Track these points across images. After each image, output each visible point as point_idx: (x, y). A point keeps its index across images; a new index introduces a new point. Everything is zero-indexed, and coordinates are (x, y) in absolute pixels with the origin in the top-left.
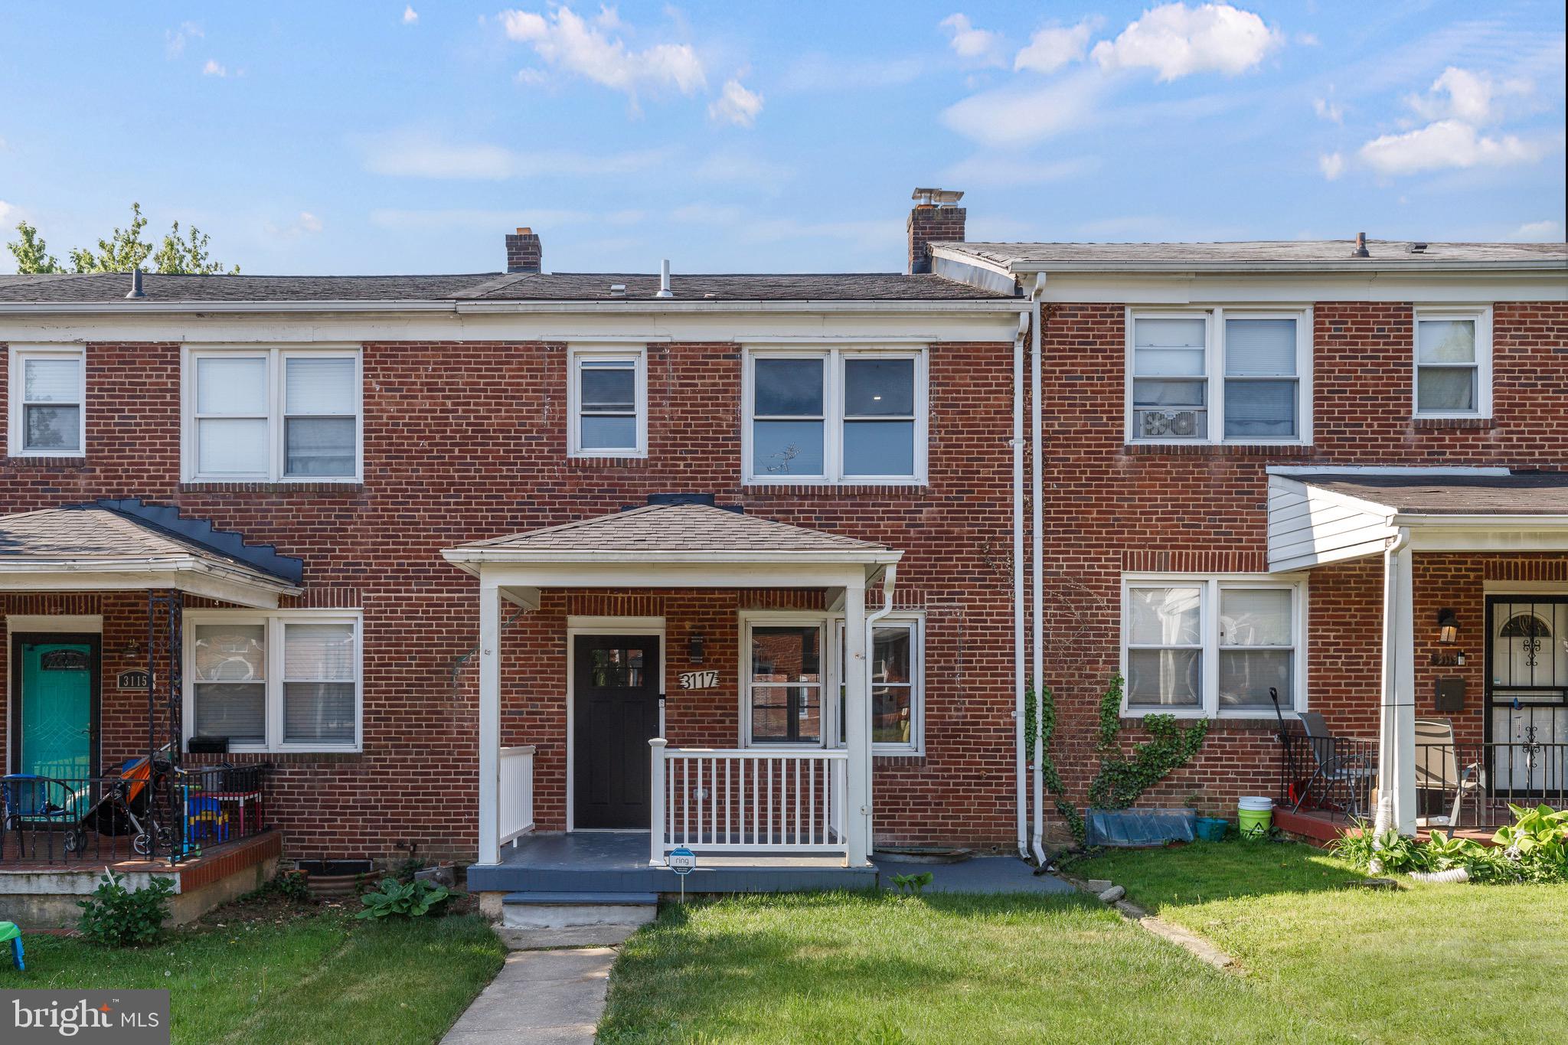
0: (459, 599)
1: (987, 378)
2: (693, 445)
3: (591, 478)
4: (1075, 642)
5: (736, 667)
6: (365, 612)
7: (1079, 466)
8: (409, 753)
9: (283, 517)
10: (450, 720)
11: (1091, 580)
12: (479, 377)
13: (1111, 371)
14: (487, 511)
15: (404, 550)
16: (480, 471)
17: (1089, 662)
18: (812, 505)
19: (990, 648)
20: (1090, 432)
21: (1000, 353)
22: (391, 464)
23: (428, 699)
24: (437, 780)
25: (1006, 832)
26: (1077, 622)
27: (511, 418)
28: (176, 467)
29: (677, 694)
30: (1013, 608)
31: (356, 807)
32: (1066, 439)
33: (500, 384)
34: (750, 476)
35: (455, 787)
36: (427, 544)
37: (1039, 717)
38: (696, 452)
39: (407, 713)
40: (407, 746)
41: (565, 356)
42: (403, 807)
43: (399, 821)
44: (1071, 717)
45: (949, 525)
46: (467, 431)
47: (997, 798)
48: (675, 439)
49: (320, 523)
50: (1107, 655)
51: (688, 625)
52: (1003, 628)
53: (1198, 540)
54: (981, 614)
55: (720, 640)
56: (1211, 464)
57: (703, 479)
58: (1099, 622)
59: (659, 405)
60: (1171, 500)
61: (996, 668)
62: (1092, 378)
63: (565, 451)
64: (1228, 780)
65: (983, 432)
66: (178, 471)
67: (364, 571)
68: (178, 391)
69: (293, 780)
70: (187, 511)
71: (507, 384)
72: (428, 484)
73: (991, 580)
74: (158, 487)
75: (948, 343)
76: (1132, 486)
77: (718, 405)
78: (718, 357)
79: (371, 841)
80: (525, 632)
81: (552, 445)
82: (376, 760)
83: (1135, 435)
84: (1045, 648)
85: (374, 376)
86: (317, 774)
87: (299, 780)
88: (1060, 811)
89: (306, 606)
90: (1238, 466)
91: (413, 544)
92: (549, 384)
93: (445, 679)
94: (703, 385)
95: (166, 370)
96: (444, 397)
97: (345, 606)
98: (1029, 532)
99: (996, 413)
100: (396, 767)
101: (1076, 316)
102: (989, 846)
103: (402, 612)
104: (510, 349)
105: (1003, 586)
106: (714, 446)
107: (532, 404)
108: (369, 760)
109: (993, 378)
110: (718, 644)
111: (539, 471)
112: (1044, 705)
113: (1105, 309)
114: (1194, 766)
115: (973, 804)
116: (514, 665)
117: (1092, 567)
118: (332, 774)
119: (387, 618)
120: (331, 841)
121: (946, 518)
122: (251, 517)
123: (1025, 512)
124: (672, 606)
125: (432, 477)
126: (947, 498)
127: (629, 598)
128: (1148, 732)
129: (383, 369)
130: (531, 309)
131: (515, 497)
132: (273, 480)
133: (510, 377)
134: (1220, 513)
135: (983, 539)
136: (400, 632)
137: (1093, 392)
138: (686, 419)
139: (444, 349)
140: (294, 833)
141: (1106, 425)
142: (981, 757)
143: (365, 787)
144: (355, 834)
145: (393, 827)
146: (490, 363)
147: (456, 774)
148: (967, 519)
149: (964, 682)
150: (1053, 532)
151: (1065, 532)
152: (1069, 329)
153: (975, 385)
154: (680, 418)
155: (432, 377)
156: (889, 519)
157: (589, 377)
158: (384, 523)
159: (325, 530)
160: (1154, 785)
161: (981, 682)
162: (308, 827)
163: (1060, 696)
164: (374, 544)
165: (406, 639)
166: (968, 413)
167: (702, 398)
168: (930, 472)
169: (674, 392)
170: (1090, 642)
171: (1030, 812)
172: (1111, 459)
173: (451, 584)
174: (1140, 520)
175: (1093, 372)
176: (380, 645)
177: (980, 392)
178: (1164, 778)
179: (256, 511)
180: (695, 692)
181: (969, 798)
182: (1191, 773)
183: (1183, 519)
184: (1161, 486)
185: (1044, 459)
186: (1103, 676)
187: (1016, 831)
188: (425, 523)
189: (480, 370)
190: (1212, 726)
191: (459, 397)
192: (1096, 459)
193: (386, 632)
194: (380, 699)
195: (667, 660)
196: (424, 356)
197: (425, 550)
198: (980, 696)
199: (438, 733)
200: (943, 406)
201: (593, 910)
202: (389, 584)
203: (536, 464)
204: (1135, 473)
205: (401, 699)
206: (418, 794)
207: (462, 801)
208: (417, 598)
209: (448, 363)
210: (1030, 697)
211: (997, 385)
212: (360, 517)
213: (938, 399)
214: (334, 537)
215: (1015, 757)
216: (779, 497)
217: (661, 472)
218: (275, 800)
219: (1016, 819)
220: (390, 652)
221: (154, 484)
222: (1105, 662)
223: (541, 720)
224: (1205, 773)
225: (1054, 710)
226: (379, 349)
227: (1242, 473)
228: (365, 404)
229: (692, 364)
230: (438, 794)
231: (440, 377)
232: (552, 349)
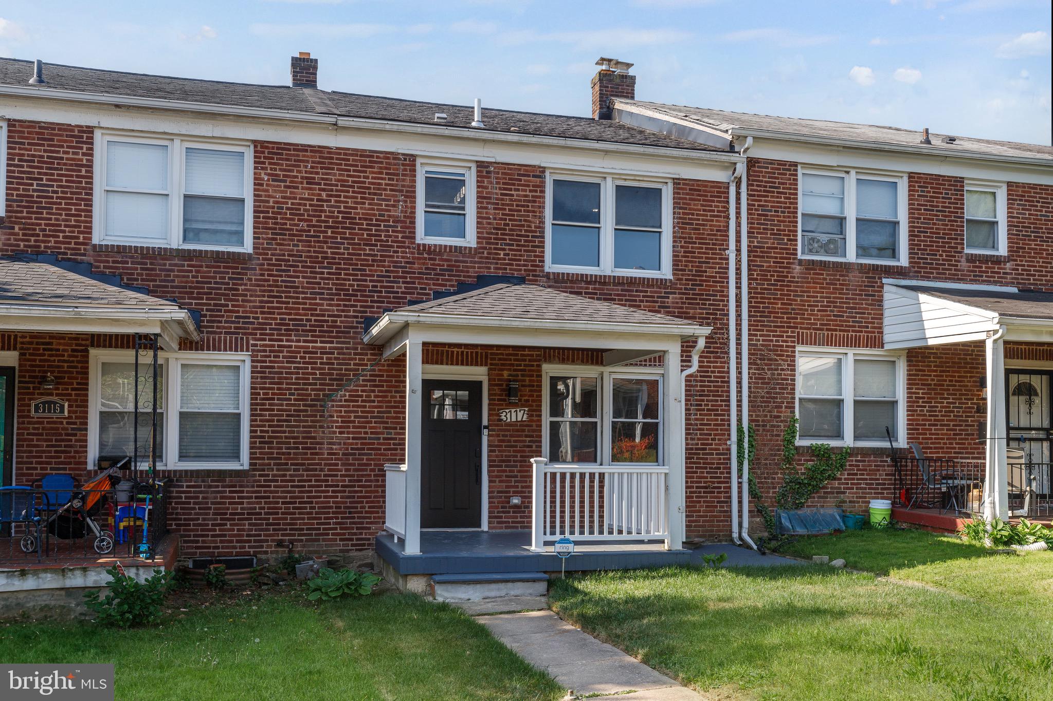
0: (330, 348)
1: (711, 206)
2: (510, 240)
3: (435, 259)
4: (768, 393)
5: (541, 406)
6: (252, 356)
7: (770, 271)
8: (289, 470)
9: (184, 277)
10: (322, 444)
11: (777, 351)
12: (348, 176)
13: (789, 208)
14: (353, 280)
15: (286, 308)
16: (348, 249)
17: (776, 407)
18: (595, 289)
19: (714, 396)
20: (776, 248)
21: (720, 190)
22: (276, 239)
23: (304, 427)
24: (311, 492)
25: (724, 526)
26: (769, 379)
27: (373, 209)
28: (89, 230)
29: (497, 425)
30: (728, 368)
31: (243, 514)
32: (761, 252)
33: (365, 182)
34: (550, 267)
35: (325, 497)
36: (305, 304)
37: (746, 445)
38: (513, 245)
39: (286, 437)
40: (287, 464)
41: (415, 165)
42: (283, 513)
43: (279, 524)
44: (765, 445)
45: (687, 308)
46: (338, 217)
47: (718, 502)
48: (497, 234)
49: (216, 283)
50: (788, 403)
51: (506, 373)
52: (722, 382)
53: (842, 326)
54: (708, 372)
55: (529, 386)
56: (850, 275)
57: (517, 265)
58: (782, 379)
59: (486, 208)
60: (826, 297)
61: (717, 410)
62: (777, 212)
63: (414, 238)
64: (861, 488)
65: (709, 244)
66: (91, 233)
67: (253, 323)
68: (91, 166)
69: (190, 492)
70: (98, 267)
71: (369, 183)
72: (307, 257)
73: (714, 348)
74: (73, 246)
75: (686, 180)
76: (802, 287)
77: (528, 211)
78: (529, 176)
79: (255, 541)
80: (382, 376)
81: (405, 232)
82: (260, 475)
83: (803, 253)
84: (749, 397)
85: (263, 169)
86: (210, 487)
87: (195, 492)
88: (758, 511)
89: (203, 350)
90: (866, 277)
91: (294, 303)
92: (403, 186)
93: (318, 411)
94: (517, 195)
95: (81, 148)
96: (320, 189)
97: (236, 350)
98: (739, 316)
99: (717, 231)
100: (277, 481)
101: (767, 168)
102: (712, 536)
103: (283, 357)
104: (372, 156)
105: (722, 353)
106: (525, 241)
107: (389, 200)
108: (255, 475)
109: (716, 206)
110: (528, 389)
111: (395, 252)
112: (749, 436)
113: (785, 165)
114: (840, 479)
115: (702, 506)
116: (374, 401)
117: (778, 341)
118: (223, 487)
119: (271, 362)
120: (221, 542)
121: (684, 303)
122: (157, 275)
123: (737, 301)
124: (494, 359)
125: (309, 251)
126: (686, 289)
127: (462, 352)
128: (814, 455)
129: (270, 164)
130: (395, 128)
131: (376, 271)
132: (174, 246)
133: (373, 178)
134: (855, 308)
135: (709, 318)
136: (282, 373)
137: (778, 221)
138: (505, 220)
139: (321, 152)
140: (189, 536)
141: (787, 244)
142: (707, 473)
143: (251, 497)
144: (243, 536)
145: (274, 530)
146: (357, 166)
147: (326, 486)
148: (698, 304)
149: (696, 419)
150: (753, 316)
151: (761, 316)
152: (763, 177)
153: (704, 210)
154: (501, 219)
155: (311, 173)
156: (647, 301)
157: (432, 183)
158: (269, 286)
159: (220, 289)
160: (817, 493)
161: (708, 420)
162: (202, 530)
163: (758, 430)
164: (261, 302)
165: (286, 378)
166: (699, 229)
167: (517, 206)
168: (673, 270)
169: (497, 199)
170: (776, 393)
171: (740, 511)
172: (789, 268)
173: (324, 337)
174: (807, 310)
175: (778, 207)
176: (265, 383)
177: (707, 216)
178: (824, 488)
179: (160, 270)
180: (510, 424)
181: (700, 502)
182: (839, 484)
183: (833, 311)
184: (821, 288)
185: (749, 265)
186: (785, 416)
187: (731, 526)
188: (303, 288)
189: (349, 171)
190: (853, 452)
191: (332, 190)
192: (780, 267)
193: (270, 373)
194: (264, 426)
195: (490, 400)
196: (304, 156)
197: (303, 309)
198: (707, 430)
199: (312, 454)
200: (683, 223)
201: (502, 586)
202: (273, 335)
203: (392, 246)
204: (805, 278)
205: (282, 426)
206: (295, 503)
207: (331, 507)
208: (296, 347)
209: (324, 163)
210: (740, 430)
211: (718, 211)
212: (250, 280)
213: (680, 218)
214: (228, 295)
215: (729, 473)
216: (572, 282)
217: (487, 258)
218: (174, 508)
219: (730, 517)
220: (273, 389)
221: (70, 243)
222: (786, 407)
223: (394, 444)
224: (847, 484)
225: (755, 440)
226: (267, 148)
227: (868, 282)
228: (255, 190)
229: (510, 179)
230: (312, 503)
231: (317, 173)
232: (405, 160)
